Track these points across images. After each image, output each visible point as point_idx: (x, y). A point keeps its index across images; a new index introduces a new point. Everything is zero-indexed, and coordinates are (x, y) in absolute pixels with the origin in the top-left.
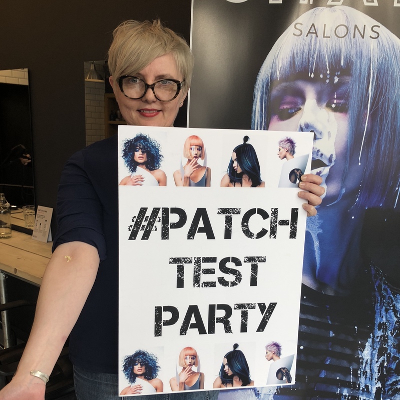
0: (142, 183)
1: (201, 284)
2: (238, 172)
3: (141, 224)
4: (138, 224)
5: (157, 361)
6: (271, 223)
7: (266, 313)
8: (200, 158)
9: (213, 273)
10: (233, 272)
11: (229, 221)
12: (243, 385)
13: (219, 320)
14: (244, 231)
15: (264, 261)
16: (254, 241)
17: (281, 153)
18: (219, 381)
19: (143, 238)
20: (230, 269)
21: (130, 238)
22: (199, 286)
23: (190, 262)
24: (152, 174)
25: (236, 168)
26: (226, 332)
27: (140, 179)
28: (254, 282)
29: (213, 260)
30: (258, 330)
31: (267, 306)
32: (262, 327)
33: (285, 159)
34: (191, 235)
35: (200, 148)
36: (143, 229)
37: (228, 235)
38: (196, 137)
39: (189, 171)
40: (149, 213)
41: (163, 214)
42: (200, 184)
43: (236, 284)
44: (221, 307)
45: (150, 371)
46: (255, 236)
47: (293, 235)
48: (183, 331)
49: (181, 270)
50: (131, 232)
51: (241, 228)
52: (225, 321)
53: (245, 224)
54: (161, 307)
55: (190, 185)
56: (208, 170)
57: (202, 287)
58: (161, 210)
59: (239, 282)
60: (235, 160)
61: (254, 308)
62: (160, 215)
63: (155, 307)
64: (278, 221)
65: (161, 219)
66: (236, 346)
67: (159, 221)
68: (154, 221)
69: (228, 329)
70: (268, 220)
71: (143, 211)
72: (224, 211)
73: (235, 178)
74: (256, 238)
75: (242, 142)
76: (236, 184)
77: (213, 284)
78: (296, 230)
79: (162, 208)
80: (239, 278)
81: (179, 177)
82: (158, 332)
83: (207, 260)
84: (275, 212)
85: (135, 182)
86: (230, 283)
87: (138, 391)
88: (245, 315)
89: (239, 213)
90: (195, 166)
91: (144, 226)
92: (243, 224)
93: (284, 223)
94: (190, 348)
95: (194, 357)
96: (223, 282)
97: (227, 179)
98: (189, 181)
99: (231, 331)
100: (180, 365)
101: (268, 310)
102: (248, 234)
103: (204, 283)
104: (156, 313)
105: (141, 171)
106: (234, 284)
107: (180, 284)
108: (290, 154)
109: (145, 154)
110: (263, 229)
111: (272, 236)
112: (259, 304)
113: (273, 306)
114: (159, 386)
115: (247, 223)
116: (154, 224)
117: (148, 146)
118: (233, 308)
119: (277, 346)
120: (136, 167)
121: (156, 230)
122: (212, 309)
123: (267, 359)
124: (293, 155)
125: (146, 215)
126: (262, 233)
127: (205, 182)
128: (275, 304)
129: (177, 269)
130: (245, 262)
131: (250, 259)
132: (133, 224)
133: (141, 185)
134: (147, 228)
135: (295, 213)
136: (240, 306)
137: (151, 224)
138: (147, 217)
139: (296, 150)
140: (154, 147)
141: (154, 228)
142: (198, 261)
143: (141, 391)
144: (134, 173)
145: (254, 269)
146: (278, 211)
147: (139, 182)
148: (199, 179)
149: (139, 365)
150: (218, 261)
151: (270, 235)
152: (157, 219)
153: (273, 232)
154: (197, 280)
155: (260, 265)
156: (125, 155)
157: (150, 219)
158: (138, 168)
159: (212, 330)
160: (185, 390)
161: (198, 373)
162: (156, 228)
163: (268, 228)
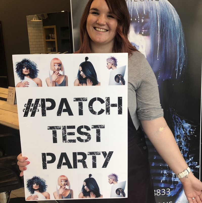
0: (28, 86)
1: (67, 141)
2: (84, 77)
3: (30, 108)
4: (28, 108)
5: (45, 182)
6: (106, 106)
7: (107, 157)
8: (60, 71)
9: (74, 134)
10: (86, 134)
11: (81, 105)
12: (96, 197)
13: (80, 161)
14: (90, 111)
15: (104, 127)
16: (97, 116)
17: (108, 66)
18: (82, 195)
19: (32, 116)
20: (83, 132)
21: (24, 116)
22: (66, 142)
23: (60, 129)
24: (33, 80)
25: (82, 75)
26: (84, 168)
27: (27, 84)
28: (98, 140)
29: (73, 127)
30: (103, 167)
31: (108, 153)
32: (105, 165)
33: (111, 69)
34: (59, 113)
35: (60, 65)
36: (31, 111)
37: (81, 113)
38: (57, 59)
39: (54, 77)
40: (33, 102)
41: (41, 102)
42: (62, 85)
43: (88, 141)
44: (80, 154)
45: (42, 188)
46: (97, 113)
47: (120, 112)
48: (59, 166)
49: (55, 133)
50: (24, 112)
51: (88, 109)
52: (83, 162)
53: (91, 106)
54: (45, 154)
55: (56, 86)
56: (66, 77)
57: (68, 142)
58: (40, 100)
59: (90, 140)
60: (81, 70)
61: (100, 154)
62: (40, 102)
63: (42, 153)
64: (110, 105)
65: (41, 105)
66: (90, 175)
67: (40, 106)
68: (37, 106)
69: (85, 166)
70: (104, 104)
71: (30, 101)
72: (77, 99)
73: (82, 81)
74: (98, 114)
75: (84, 61)
76: (83, 84)
77: (74, 141)
78: (122, 110)
79: (41, 99)
80: (89, 137)
81: (49, 81)
82: (45, 167)
83: (69, 127)
84: (108, 99)
85: (24, 85)
86: (84, 140)
87: (36, 198)
88: (94, 158)
89: (86, 100)
90: (58, 75)
91: (31, 109)
92: (89, 106)
93: (114, 105)
94: (64, 176)
95: (66, 181)
96: (80, 140)
97: (78, 82)
98: (55, 84)
99: (87, 167)
100: (58, 185)
101: (108, 156)
102: (93, 112)
103: (69, 140)
104: (42, 156)
105: (27, 79)
106: (86, 141)
107: (55, 141)
108: (114, 66)
109: (29, 70)
110: (102, 109)
111: (108, 113)
112: (103, 152)
113: (111, 153)
114: (47, 196)
115: (92, 106)
116: (37, 108)
117: (30, 65)
118: (87, 154)
119: (115, 176)
120: (24, 77)
121: (38, 111)
122: (75, 155)
123: (110, 183)
124: (116, 67)
125: (32, 103)
126: (101, 112)
127: (65, 84)
128: (112, 152)
129: (52, 133)
130: (92, 128)
131: (95, 127)
132: (25, 108)
133: (28, 87)
134: (33, 110)
135: (120, 100)
136: (91, 153)
137: (35, 108)
138: (33, 104)
139: (117, 63)
140: (33, 65)
141: (37, 110)
142: (64, 128)
143: (37, 199)
144: (23, 80)
145: (98, 132)
146: (110, 99)
147: (27, 85)
148: (61, 82)
149: (36, 184)
150: (76, 128)
151: (106, 113)
152: (39, 105)
153: (108, 111)
154: (64, 139)
155: (101, 130)
156: (18, 71)
157: (35, 105)
158: (26, 77)
159: (75, 166)
160: (62, 198)
161: (69, 189)
162: (39, 110)
163: (105, 109)
